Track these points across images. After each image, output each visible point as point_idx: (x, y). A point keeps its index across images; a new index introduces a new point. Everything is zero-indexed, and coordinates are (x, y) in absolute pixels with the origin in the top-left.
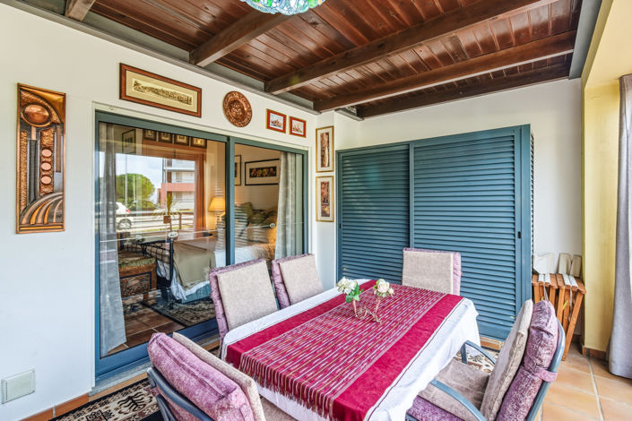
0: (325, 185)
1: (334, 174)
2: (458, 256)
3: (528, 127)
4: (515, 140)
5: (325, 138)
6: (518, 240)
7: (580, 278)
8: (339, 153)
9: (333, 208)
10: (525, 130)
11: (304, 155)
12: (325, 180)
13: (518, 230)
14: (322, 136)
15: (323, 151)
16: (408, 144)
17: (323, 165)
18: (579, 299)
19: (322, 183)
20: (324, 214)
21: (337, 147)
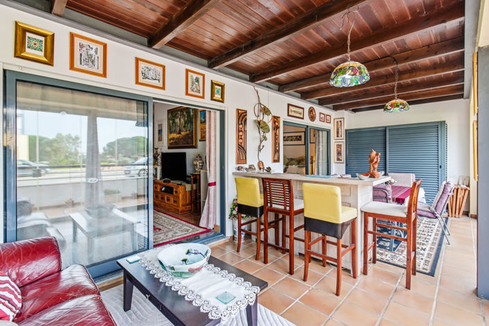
0: (339, 146)
1: (344, 140)
2: (414, 175)
3: (445, 121)
4: (439, 127)
5: (339, 123)
6: (440, 169)
7: (468, 186)
8: (346, 131)
9: (343, 157)
10: (443, 123)
11: (328, 132)
12: (339, 144)
13: (440, 164)
14: (337, 122)
15: (338, 129)
16: (386, 127)
17: (338, 136)
18: (467, 192)
19: (338, 145)
20: (338, 159)
21: (346, 128)
